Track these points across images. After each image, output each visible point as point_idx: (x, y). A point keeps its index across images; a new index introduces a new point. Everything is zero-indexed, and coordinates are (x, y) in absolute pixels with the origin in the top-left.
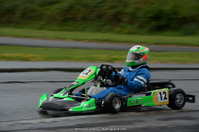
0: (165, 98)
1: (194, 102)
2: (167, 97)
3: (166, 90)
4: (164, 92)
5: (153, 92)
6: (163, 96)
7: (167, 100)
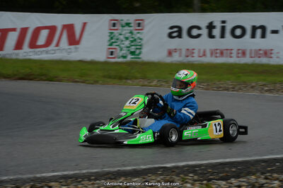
0: (220, 131)
1: (247, 134)
2: (222, 129)
3: (221, 121)
4: (219, 124)
5: (208, 123)
6: (218, 128)
7: (222, 132)
